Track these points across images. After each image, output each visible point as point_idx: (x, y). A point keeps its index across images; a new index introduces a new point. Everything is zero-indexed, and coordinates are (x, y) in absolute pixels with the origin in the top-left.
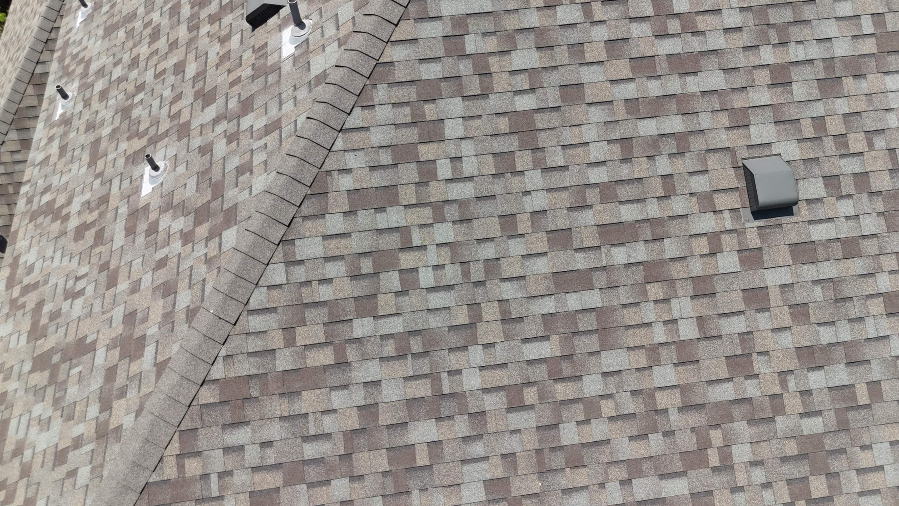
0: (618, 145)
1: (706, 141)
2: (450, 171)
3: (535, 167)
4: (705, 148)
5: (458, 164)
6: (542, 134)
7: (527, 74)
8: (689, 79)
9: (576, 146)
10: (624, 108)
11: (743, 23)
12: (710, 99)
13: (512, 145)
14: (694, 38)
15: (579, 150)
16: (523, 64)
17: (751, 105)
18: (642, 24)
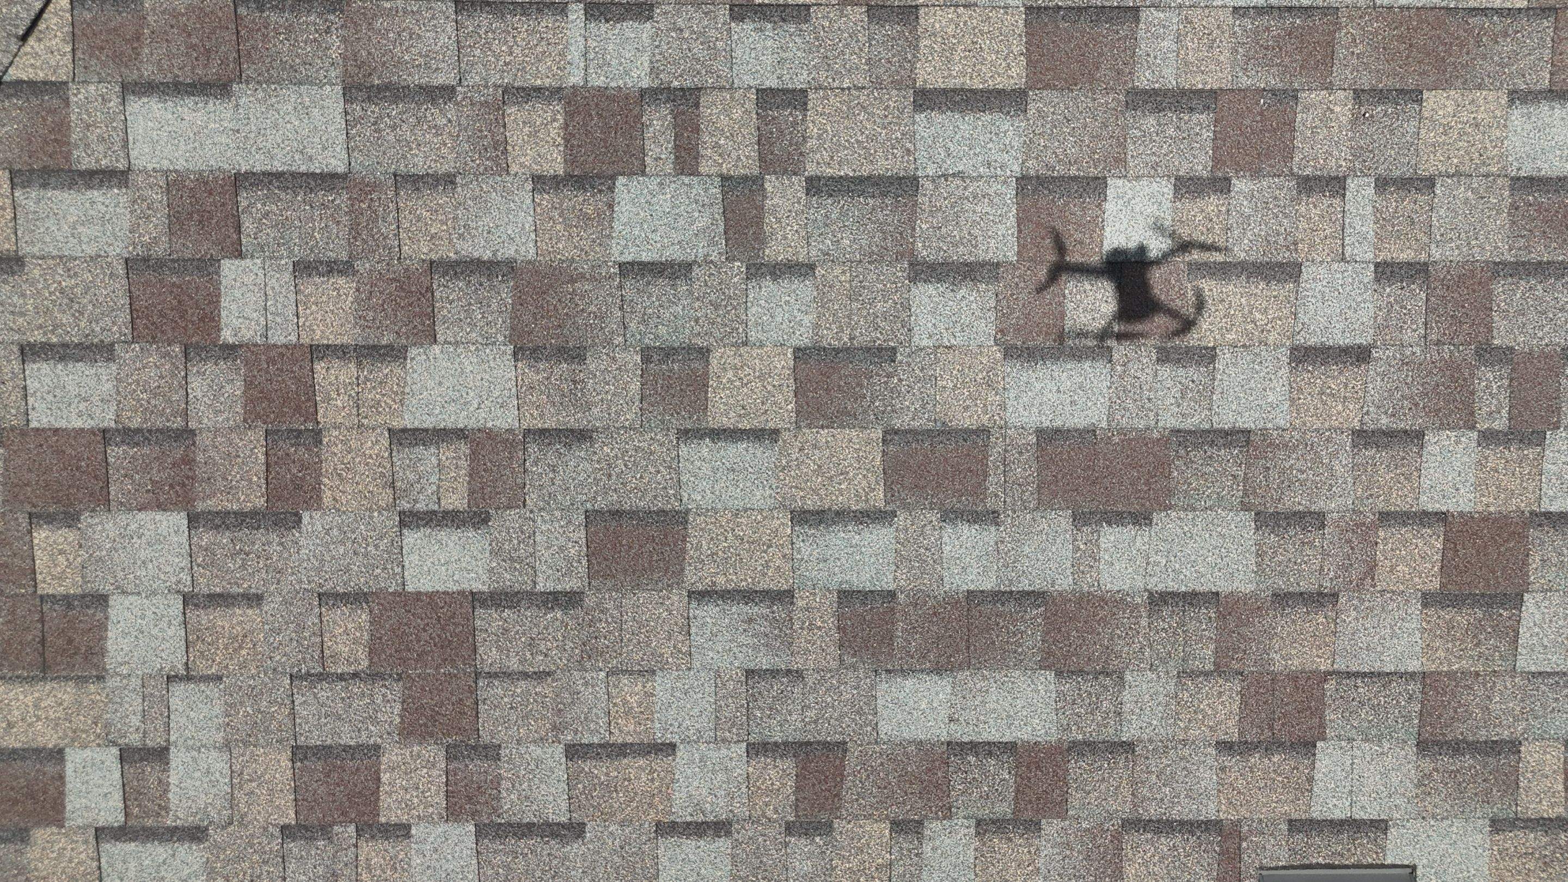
0: (788, 764)
1: (1134, 783)
2: (117, 796)
3: (453, 813)
4: (1126, 810)
5: (151, 771)
6: (493, 692)
7: (464, 448)
8: (1110, 536)
9: (622, 750)
10: (831, 621)
11: (1379, 329)
12: (1182, 624)
13: (375, 721)
14: (1165, 371)
15: (634, 766)
16: (452, 408)
17: (1340, 665)
18: (963, 292)
